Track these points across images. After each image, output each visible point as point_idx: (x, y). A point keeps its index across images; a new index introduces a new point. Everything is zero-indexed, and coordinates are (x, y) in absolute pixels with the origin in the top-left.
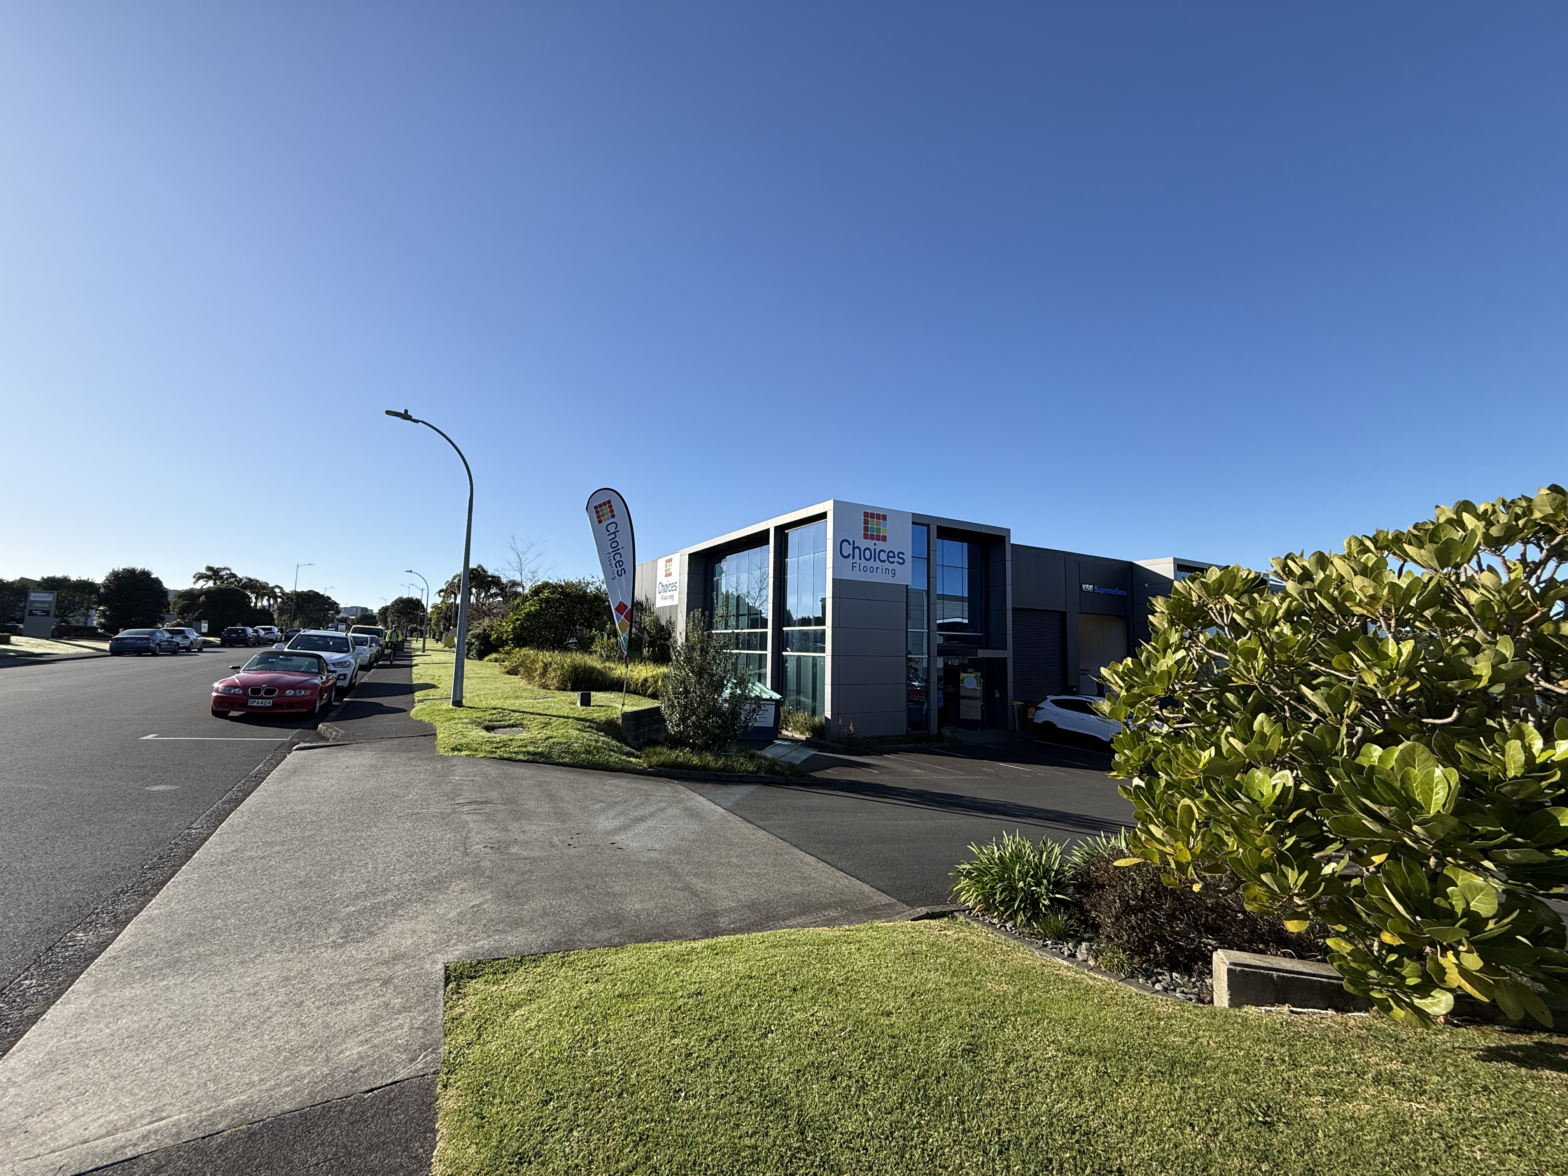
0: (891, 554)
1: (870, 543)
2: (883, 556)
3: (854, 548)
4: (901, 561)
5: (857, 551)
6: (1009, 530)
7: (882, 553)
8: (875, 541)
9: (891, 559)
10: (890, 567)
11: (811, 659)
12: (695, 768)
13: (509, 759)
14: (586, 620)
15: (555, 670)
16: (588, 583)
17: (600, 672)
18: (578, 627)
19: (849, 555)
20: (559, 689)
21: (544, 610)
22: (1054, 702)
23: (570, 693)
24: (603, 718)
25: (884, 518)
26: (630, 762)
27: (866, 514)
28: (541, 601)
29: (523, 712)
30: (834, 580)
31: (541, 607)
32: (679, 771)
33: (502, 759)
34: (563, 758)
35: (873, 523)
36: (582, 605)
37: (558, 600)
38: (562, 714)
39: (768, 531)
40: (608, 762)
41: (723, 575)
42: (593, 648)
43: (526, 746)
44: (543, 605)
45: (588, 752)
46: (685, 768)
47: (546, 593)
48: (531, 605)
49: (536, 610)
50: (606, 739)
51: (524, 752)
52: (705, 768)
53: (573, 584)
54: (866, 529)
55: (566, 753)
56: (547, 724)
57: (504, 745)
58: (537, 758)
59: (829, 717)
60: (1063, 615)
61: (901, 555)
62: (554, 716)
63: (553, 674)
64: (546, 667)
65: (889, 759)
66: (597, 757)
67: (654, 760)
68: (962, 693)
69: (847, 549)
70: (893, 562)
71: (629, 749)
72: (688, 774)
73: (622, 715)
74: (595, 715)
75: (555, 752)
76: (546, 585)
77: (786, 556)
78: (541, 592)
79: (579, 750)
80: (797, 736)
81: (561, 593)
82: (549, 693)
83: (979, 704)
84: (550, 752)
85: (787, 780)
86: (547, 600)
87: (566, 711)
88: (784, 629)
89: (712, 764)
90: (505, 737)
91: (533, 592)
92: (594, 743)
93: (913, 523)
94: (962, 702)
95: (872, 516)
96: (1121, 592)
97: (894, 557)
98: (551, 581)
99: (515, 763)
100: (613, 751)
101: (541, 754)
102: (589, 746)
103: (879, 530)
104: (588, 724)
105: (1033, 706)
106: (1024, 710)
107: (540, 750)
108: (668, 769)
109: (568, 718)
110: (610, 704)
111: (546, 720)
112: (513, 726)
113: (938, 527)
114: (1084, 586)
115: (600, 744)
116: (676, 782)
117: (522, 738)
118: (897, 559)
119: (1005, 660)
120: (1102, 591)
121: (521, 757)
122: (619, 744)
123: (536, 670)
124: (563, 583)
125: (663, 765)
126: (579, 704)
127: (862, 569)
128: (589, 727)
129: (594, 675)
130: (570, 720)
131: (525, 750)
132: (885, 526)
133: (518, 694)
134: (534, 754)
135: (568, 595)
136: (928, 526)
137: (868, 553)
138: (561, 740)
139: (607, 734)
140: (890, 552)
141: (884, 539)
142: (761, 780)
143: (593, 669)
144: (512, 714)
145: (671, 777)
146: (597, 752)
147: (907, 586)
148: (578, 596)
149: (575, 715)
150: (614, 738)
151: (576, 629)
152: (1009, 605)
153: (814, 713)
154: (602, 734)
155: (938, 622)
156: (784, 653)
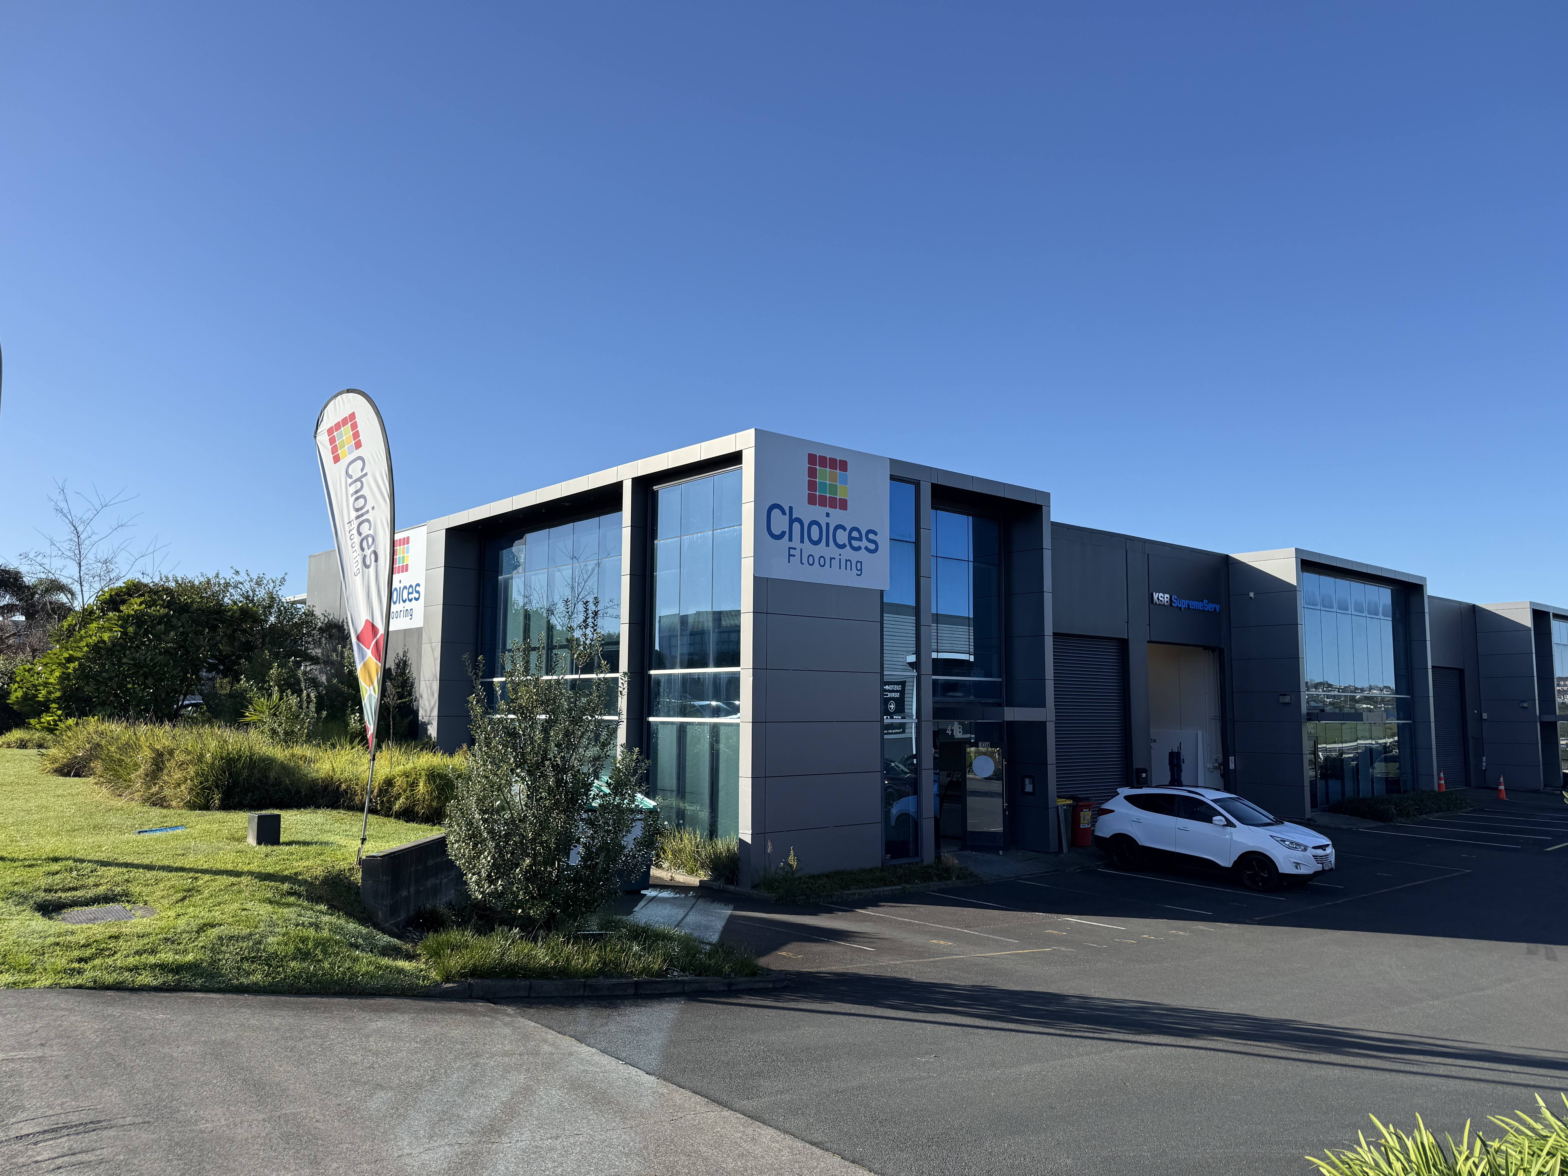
0: (855, 534)
1: (818, 513)
2: (842, 536)
3: (792, 521)
4: (872, 546)
5: (796, 526)
6: (1049, 494)
7: (840, 531)
8: (827, 509)
9: (855, 544)
10: (854, 556)
11: (707, 729)
12: (544, 973)
13: (118, 987)
14: (222, 659)
15: (181, 765)
16: (227, 585)
17: (284, 767)
18: (204, 674)
19: (784, 533)
20: (192, 806)
21: (131, 640)
22: (1129, 799)
23: (220, 815)
24: (319, 872)
25: (844, 466)
26: (401, 971)
27: (812, 458)
28: (125, 620)
29: (126, 865)
30: (756, 579)
31: (124, 633)
32: (509, 983)
33: (99, 987)
34: (248, 974)
35: (824, 475)
36: (214, 629)
37: (160, 620)
38: (219, 866)
39: (619, 486)
40: (355, 975)
41: (520, 569)
42: (250, 716)
43: (153, 952)
44: (131, 629)
45: (304, 955)
46: (525, 977)
47: (134, 606)
48: (100, 629)
49: (113, 640)
50: (334, 919)
51: (153, 967)
52: (563, 973)
53: (193, 586)
54: (812, 486)
55: (253, 960)
56: (190, 892)
57: (100, 952)
58: (186, 977)
59: (748, 839)
60: (1123, 645)
61: (871, 536)
62: (205, 872)
63: (178, 775)
64: (159, 761)
65: (866, 918)
66: (326, 965)
67: (455, 962)
68: (970, 786)
69: (780, 523)
70: (859, 548)
71: (387, 938)
72: (530, 987)
73: (361, 862)
74: (299, 866)
75: (228, 958)
76: (134, 589)
77: (654, 535)
78: (123, 602)
79: (281, 950)
80: (682, 878)
81: (169, 605)
82: (173, 816)
83: (998, 804)
84: (214, 962)
85: (729, 985)
86: (139, 619)
87: (227, 859)
88: (652, 672)
89: (577, 962)
90: (98, 930)
91: (105, 602)
92: (311, 932)
93: (892, 478)
94: (971, 801)
95: (823, 462)
96: (1211, 607)
97: (860, 539)
98: (146, 580)
99: (134, 997)
100: (357, 947)
101: (193, 968)
102: (304, 940)
103: (834, 488)
104: (286, 886)
105: (1089, 807)
106: (1074, 813)
107: (190, 957)
108: (488, 982)
109: (238, 874)
110: (325, 838)
111: (185, 881)
112: (107, 899)
113: (935, 487)
114: (1155, 596)
115: (325, 933)
116: (510, 1010)
117: (140, 929)
118: (864, 543)
119: (1043, 725)
120: (1183, 603)
121: (145, 978)
122: (364, 930)
123: (136, 766)
124: (172, 584)
125: (475, 972)
126: (252, 840)
127: (805, 560)
128: (290, 893)
129: (272, 775)
130: (244, 880)
131: (152, 960)
132: (844, 481)
133: (99, 820)
134: (177, 969)
135: (184, 609)
136: (917, 484)
137: (815, 529)
138: (235, 931)
139: (333, 908)
140: (854, 529)
141: (843, 505)
142: (679, 989)
143: (268, 763)
144: (102, 870)
145: (494, 998)
146: (325, 952)
147: (882, 592)
148: (202, 611)
149: (254, 867)
150: (350, 915)
151: (199, 679)
152: (1049, 629)
153: (713, 833)
154: (323, 907)
155: (934, 655)
156: (651, 719)
